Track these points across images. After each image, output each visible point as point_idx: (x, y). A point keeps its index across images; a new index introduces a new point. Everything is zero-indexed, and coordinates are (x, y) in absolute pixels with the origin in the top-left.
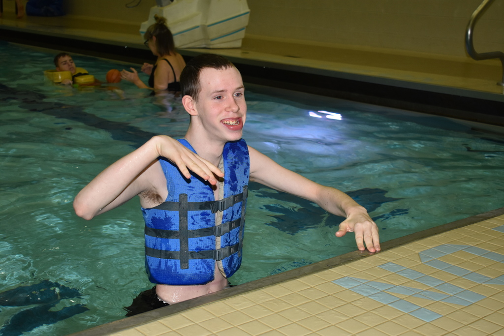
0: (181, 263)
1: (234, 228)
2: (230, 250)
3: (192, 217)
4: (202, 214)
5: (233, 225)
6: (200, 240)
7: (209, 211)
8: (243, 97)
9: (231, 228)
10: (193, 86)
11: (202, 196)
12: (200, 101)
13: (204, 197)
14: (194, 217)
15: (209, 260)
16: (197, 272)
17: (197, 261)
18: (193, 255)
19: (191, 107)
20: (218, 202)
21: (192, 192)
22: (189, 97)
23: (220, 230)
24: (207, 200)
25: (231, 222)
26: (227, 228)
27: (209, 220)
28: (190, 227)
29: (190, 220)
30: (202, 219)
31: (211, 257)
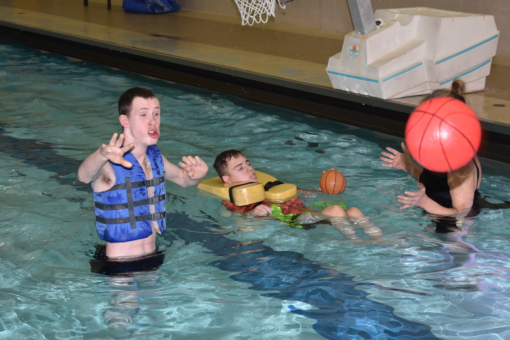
0: (131, 225)
1: (162, 200)
2: (161, 216)
3: (135, 193)
4: (140, 190)
5: (161, 198)
6: (141, 208)
7: (144, 188)
8: (159, 116)
9: (160, 201)
10: (126, 107)
11: (139, 177)
12: (131, 117)
13: (140, 178)
14: (136, 192)
15: (147, 221)
16: (142, 229)
17: (140, 222)
18: (137, 219)
19: (125, 123)
20: (149, 181)
21: (132, 176)
22: (124, 115)
23: (152, 200)
24: (142, 180)
25: (159, 196)
26: (157, 200)
27: (145, 193)
28: (134, 200)
29: (134, 195)
30: (140, 193)
31: (149, 219)
